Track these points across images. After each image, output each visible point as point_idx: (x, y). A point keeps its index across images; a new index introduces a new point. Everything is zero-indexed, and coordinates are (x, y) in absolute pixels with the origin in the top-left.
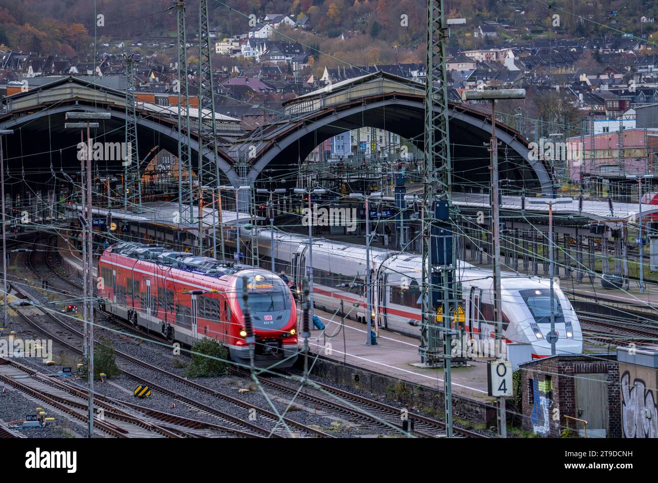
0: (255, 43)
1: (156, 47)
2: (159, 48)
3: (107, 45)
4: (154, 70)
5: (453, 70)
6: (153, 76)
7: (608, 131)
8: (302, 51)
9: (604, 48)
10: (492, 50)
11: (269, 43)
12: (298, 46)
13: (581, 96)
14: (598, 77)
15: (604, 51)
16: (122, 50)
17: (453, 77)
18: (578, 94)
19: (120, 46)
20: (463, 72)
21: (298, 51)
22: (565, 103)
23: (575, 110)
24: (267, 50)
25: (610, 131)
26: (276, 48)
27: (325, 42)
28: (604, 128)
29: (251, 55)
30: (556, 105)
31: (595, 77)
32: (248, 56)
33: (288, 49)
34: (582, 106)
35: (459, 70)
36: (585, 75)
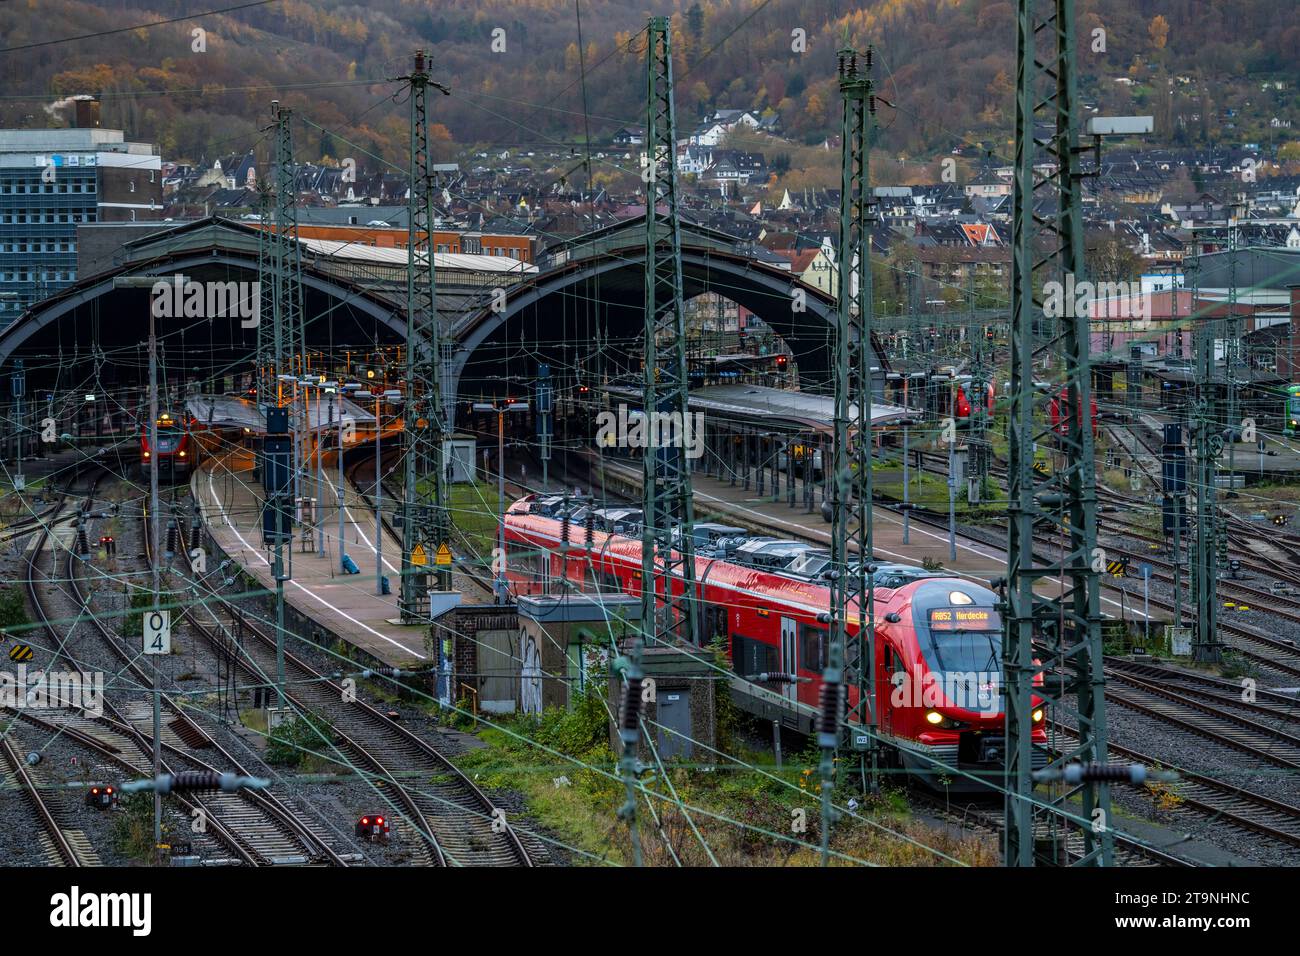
0: (698, 152)
1: (554, 158)
2: (558, 160)
3: (484, 155)
4: (525, 194)
5: (975, 195)
6: (523, 204)
7: (1161, 288)
8: (763, 165)
9: (1211, 164)
10: (1043, 166)
11: (718, 154)
12: (759, 157)
13: (1146, 237)
14: (1189, 207)
15: (1210, 169)
16: (505, 163)
17: (974, 206)
18: (1142, 234)
19: (503, 156)
20: (989, 199)
21: (757, 164)
22: (1121, 248)
23: (1137, 258)
24: (712, 164)
25: (1164, 288)
26: (725, 160)
27: (799, 151)
28: (1156, 286)
29: (692, 170)
30: (1108, 250)
31: (1184, 208)
32: (686, 173)
33: (743, 162)
34: (1147, 251)
35: (985, 196)
36: (1168, 205)
